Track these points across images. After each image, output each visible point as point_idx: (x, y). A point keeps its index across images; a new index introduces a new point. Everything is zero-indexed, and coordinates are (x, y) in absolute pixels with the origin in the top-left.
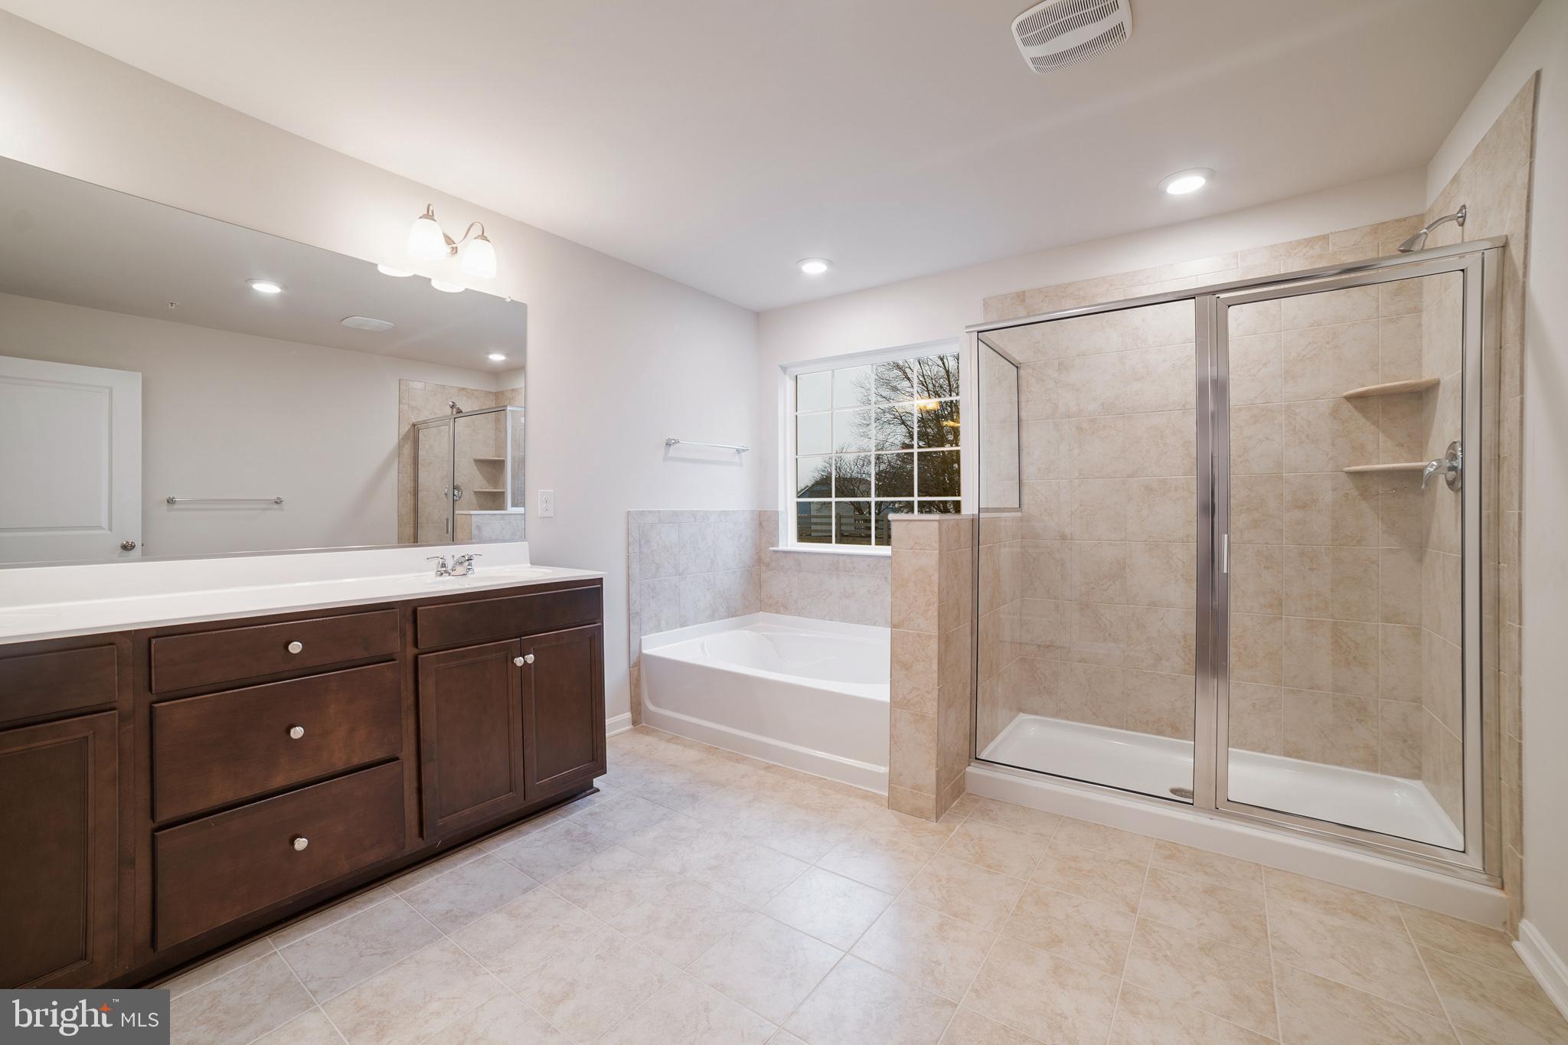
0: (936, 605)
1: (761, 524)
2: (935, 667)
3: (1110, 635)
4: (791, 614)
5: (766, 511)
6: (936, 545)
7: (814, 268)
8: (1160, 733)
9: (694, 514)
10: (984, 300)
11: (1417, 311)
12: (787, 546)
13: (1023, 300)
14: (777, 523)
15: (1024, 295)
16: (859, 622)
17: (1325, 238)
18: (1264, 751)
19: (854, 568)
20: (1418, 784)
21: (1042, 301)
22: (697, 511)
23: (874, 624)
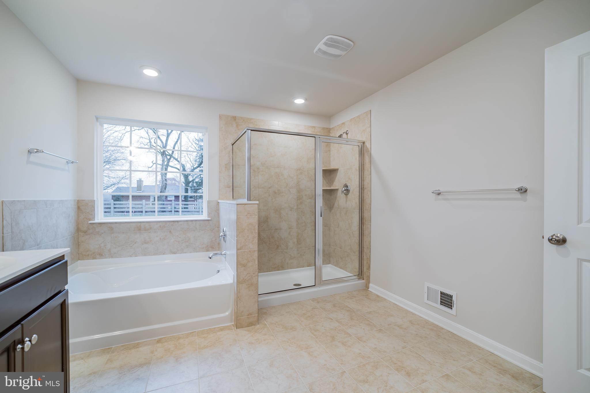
0: (257, 238)
1: (79, 208)
2: (257, 262)
3: (264, 241)
4: (106, 258)
5: (84, 200)
6: (257, 214)
7: (150, 73)
8: (279, 270)
9: (46, 202)
10: (219, 115)
11: (330, 151)
12: (98, 220)
13: (235, 120)
14: (93, 207)
15: (236, 118)
16: (155, 254)
17: (315, 127)
18: (303, 267)
19: (151, 228)
20: (330, 265)
21: (242, 122)
22: (47, 200)
23: (164, 254)
